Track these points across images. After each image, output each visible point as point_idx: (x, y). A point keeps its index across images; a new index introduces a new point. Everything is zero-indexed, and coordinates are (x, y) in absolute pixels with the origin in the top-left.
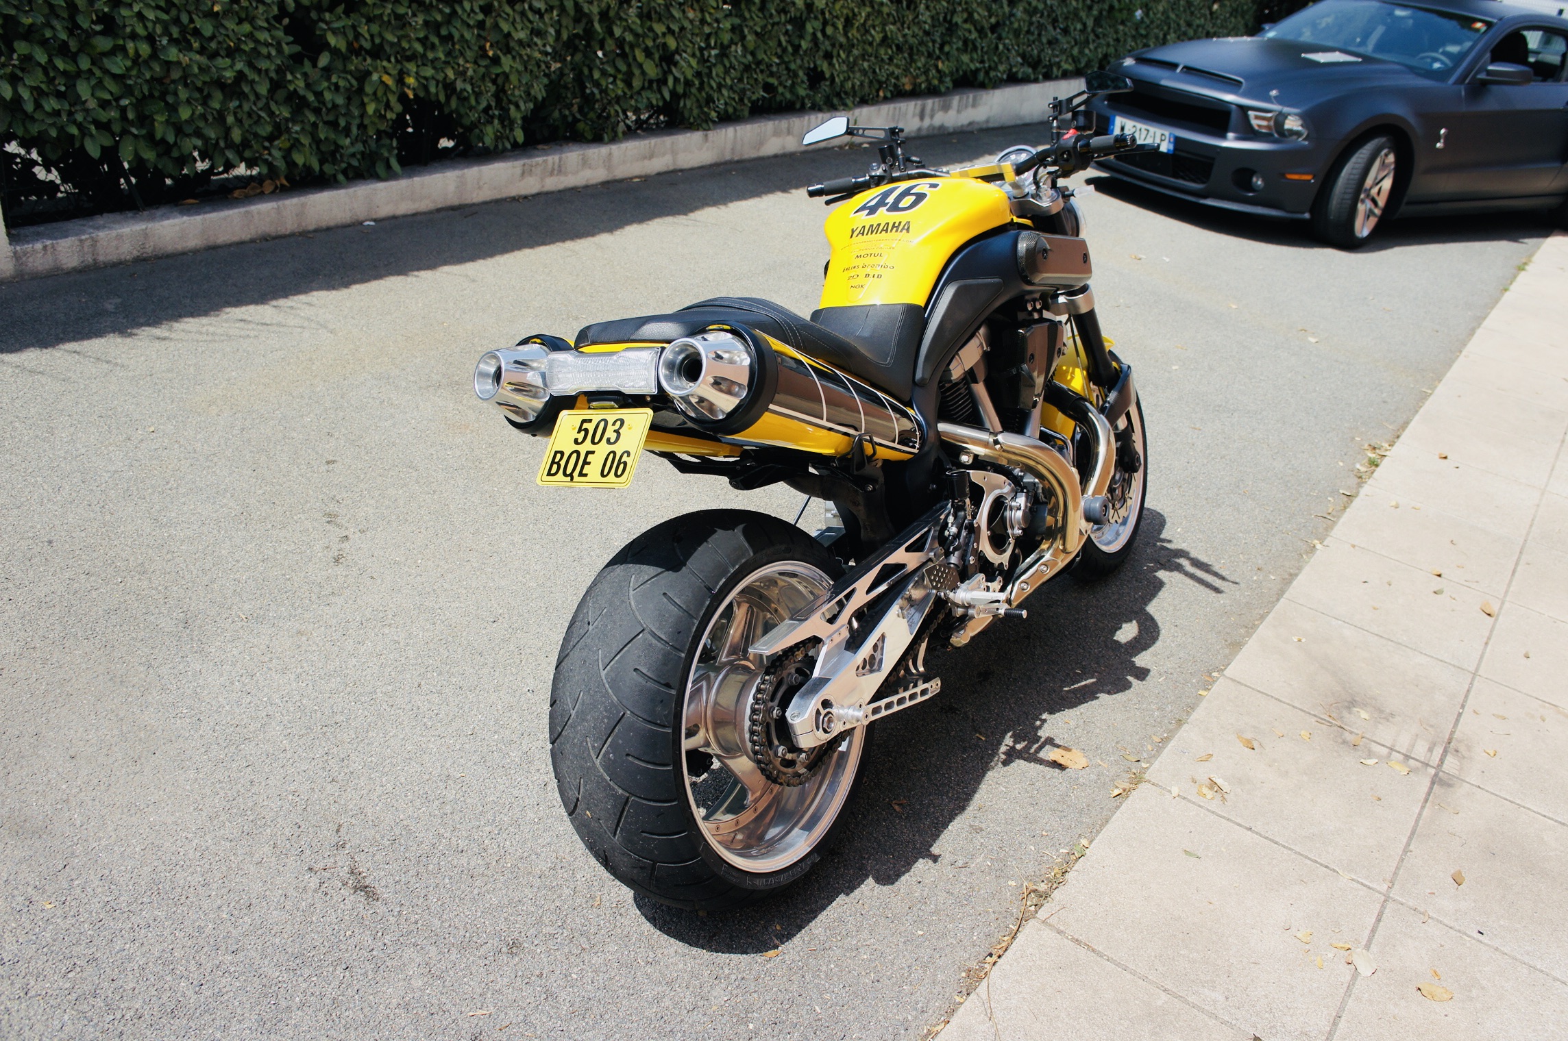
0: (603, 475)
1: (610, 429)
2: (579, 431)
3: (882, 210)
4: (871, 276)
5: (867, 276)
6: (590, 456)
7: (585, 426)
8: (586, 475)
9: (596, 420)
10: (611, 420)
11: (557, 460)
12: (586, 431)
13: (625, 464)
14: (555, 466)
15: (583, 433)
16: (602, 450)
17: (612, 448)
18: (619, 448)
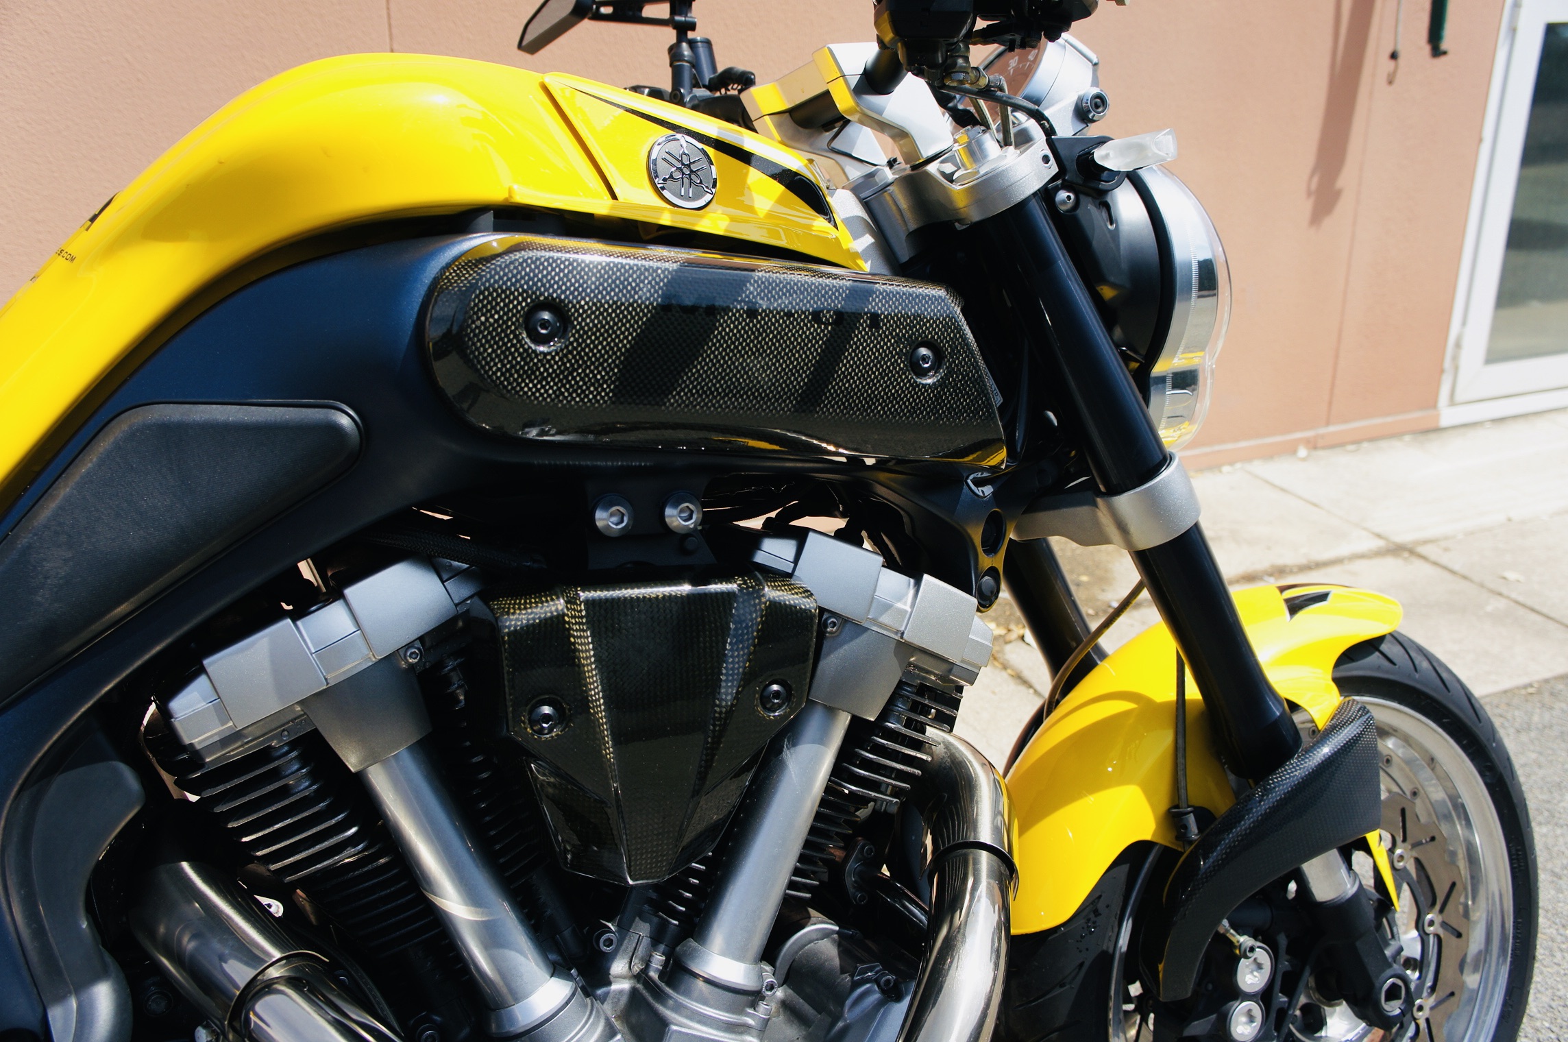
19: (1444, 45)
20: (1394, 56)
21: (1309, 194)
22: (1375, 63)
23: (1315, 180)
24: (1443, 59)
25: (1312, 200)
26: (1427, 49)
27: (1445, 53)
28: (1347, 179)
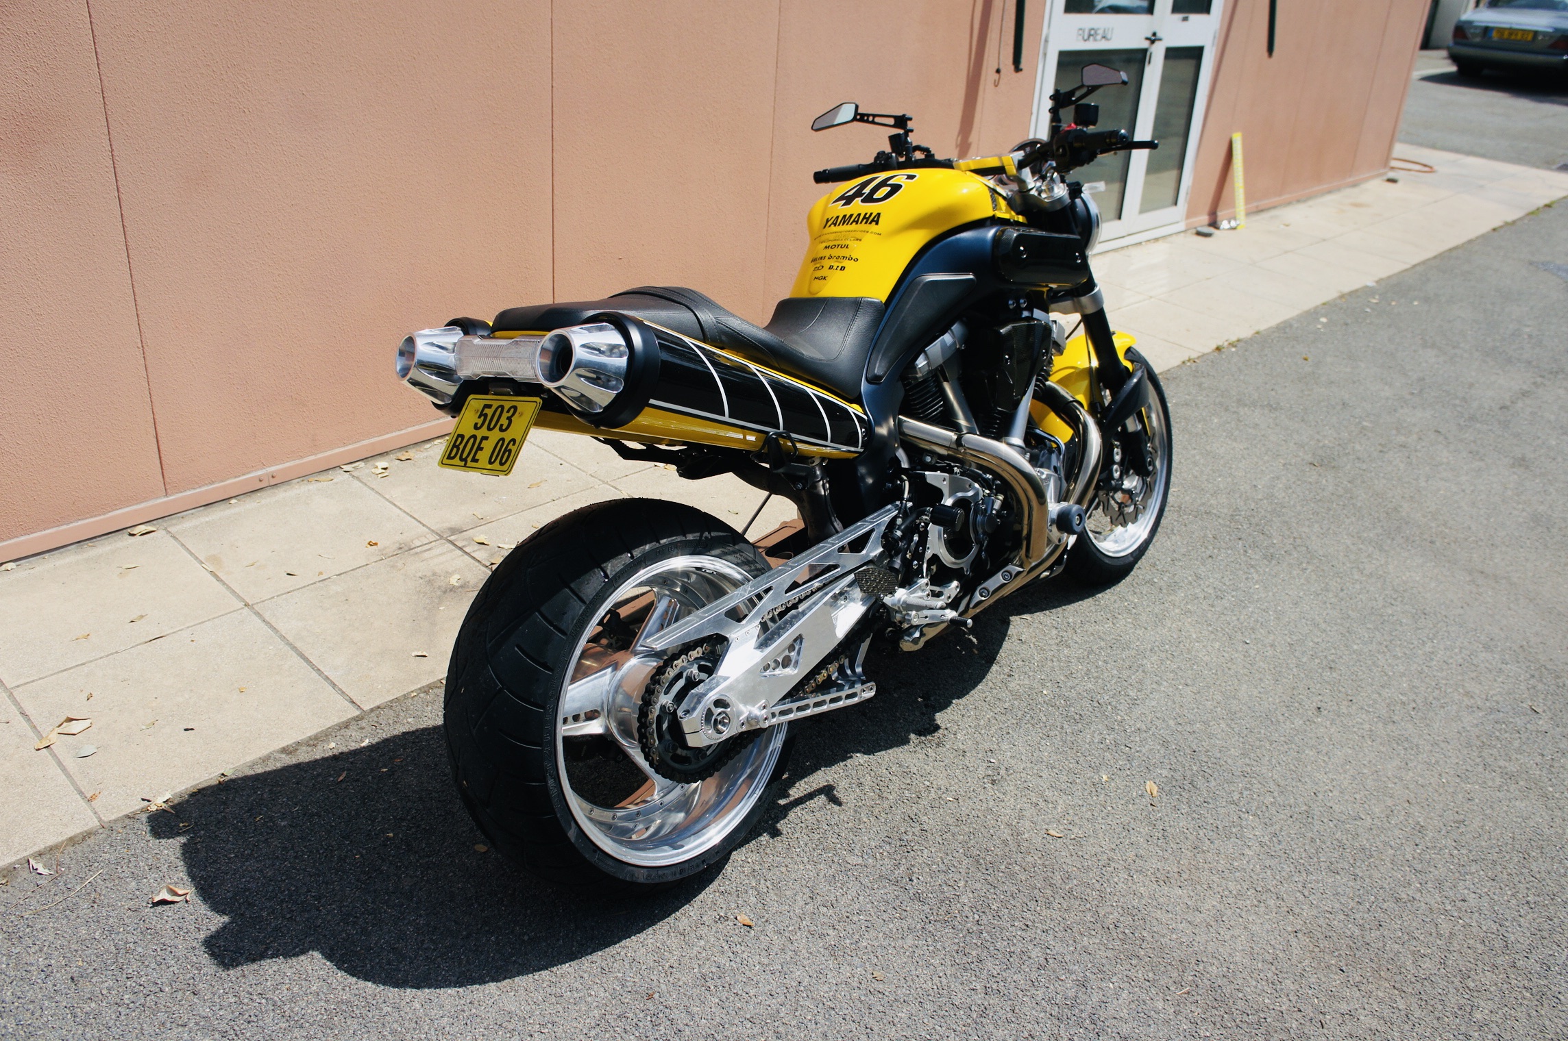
0: (490, 463)
1: (505, 415)
2: (479, 417)
3: (858, 200)
4: (835, 268)
5: (831, 267)
6: (484, 441)
7: (486, 411)
8: (477, 461)
9: (495, 404)
10: (507, 405)
11: (458, 443)
12: (486, 416)
13: (510, 451)
14: (455, 449)
15: (483, 417)
16: (495, 435)
17: (502, 435)
18: (508, 436)
19: (1022, 66)
20: (998, 71)
21: (957, 146)
22: (988, 74)
23: (959, 139)
24: (1020, 73)
25: (958, 149)
26: (1012, 67)
27: (1021, 70)
28: (973, 138)
